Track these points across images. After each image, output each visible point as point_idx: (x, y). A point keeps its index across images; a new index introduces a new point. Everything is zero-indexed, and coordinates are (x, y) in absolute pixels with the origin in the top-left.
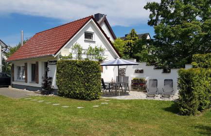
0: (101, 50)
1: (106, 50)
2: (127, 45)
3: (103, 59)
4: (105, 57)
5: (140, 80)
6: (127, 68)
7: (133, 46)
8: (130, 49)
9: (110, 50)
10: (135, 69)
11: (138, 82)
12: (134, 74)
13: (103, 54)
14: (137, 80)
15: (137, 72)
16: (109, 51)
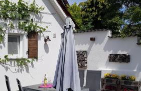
0: (34, 10)
1: (46, 10)
2: (90, 7)
3: (38, 30)
4: (43, 26)
5: (124, 78)
6: (90, 48)
7: (101, 7)
8: (95, 14)
9: (55, 13)
10: (108, 53)
11: (118, 83)
12: (107, 65)
13: (40, 19)
14: (116, 78)
15: (113, 58)
16: (52, 14)
